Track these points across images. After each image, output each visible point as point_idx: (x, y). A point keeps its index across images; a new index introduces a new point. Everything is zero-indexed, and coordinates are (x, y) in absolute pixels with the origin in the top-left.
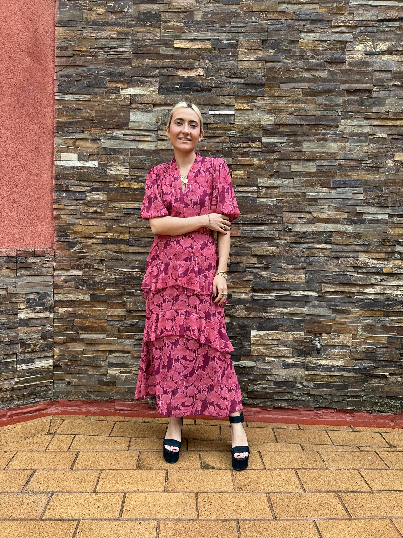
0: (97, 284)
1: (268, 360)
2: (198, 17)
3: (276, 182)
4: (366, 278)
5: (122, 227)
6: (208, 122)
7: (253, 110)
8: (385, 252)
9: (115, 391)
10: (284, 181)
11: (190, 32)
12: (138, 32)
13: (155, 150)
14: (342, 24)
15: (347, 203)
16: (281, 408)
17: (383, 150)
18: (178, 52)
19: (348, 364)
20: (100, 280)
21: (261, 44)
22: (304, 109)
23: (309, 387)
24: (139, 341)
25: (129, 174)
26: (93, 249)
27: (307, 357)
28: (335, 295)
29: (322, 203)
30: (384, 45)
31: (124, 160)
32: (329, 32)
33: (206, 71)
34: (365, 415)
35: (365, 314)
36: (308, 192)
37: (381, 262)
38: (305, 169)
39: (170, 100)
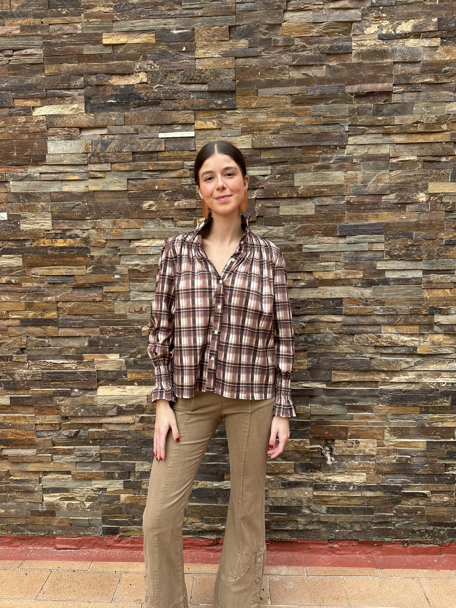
0: (18, 382)
3: (259, 231)
4: (394, 362)
5: (47, 302)
6: (157, 149)
7: (220, 129)
8: (419, 324)
9: (54, 524)
10: (271, 230)
11: (124, 20)
12: (49, 25)
13: (86, 193)
15: (362, 257)
16: (281, 542)
17: (412, 179)
18: (109, 51)
19: (372, 481)
20: (22, 376)
21: (228, 31)
22: (294, 125)
23: (320, 513)
24: (81, 458)
25: (51, 228)
26: (9, 334)
27: (315, 472)
28: (351, 387)
29: (325, 258)
30: (407, 24)
31: (43, 208)
32: (325, 9)
33: (150, 76)
34: (400, 547)
35: (394, 412)
36: (305, 244)
37: (414, 338)
38: (300, 212)
39: (102, 120)
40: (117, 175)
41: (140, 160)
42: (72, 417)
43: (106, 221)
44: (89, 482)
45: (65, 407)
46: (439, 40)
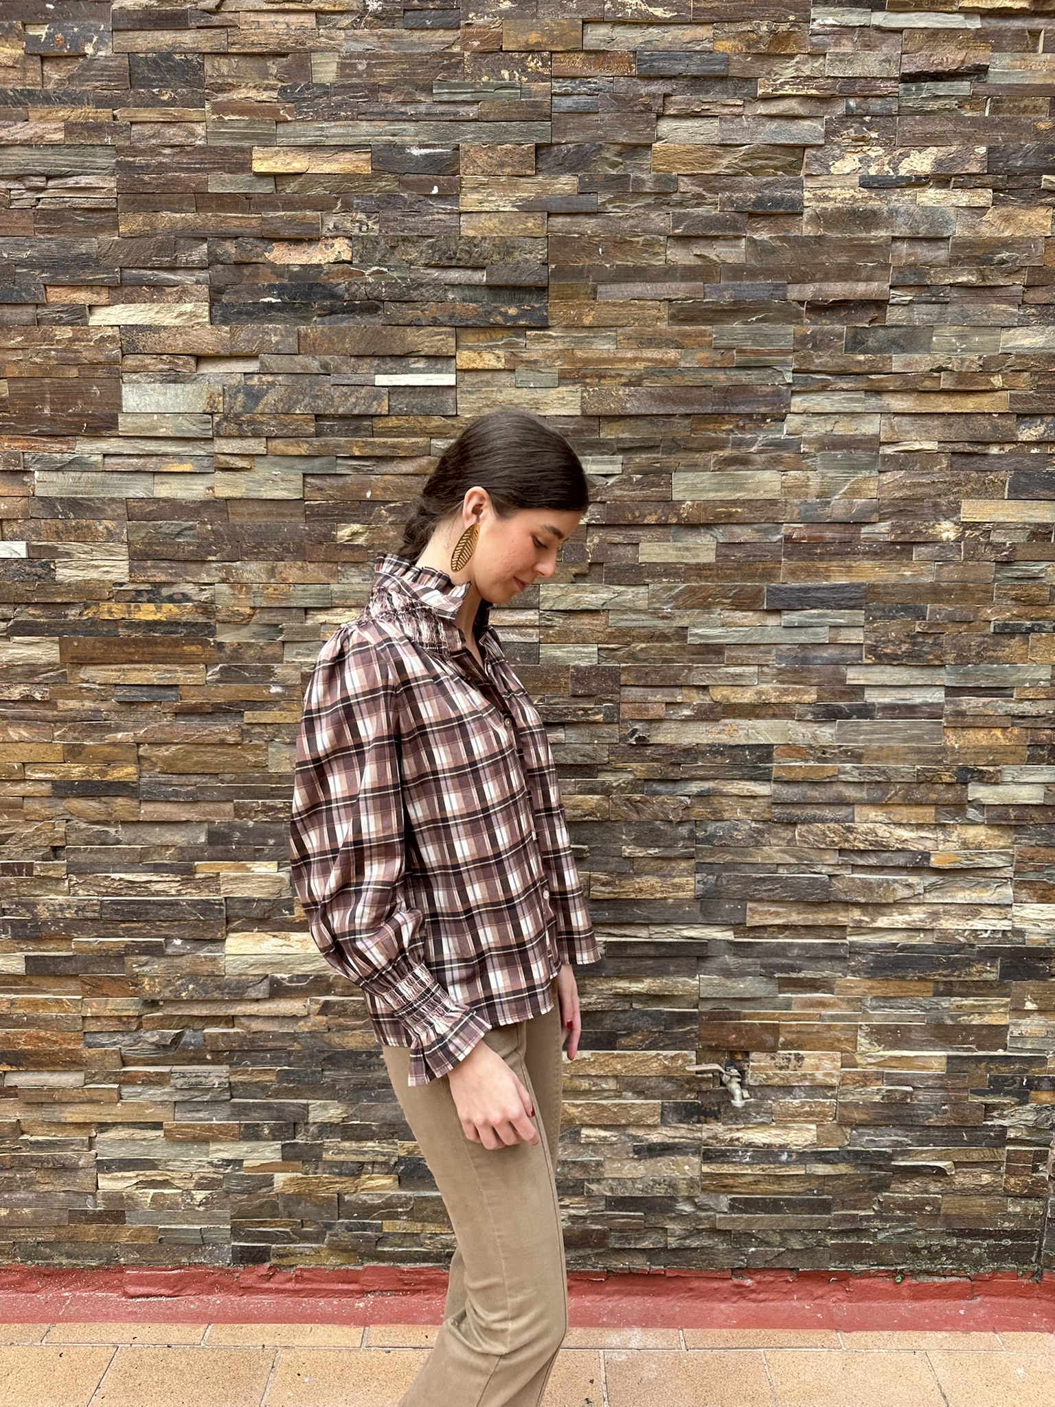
0: (45, 923)
1: (588, 1137)
2: (326, 71)
3: (595, 595)
4: (880, 885)
5: (114, 744)
6: (372, 411)
7: (513, 371)
8: (935, 804)
9: (123, 1240)
10: (620, 594)
11: (302, 120)
12: (132, 123)
13: (209, 502)
14: (788, 90)
15: (816, 658)
16: (630, 1276)
17: (926, 490)
18: (266, 188)
19: (829, 1141)
20: (55, 910)
21: (533, 156)
22: (673, 367)
23: (714, 1210)
24: (186, 1093)
25: (127, 579)
26: (26, 815)
27: (706, 1122)
28: (787, 937)
29: (737, 658)
30: (922, 155)
31: (110, 535)
32: (747, 117)
33: (359, 247)
34: (885, 1284)
35: (878, 992)
36: (694, 626)
37: (923, 834)
38: (683, 557)
39: (248, 341)
40: (280, 465)
41: (333, 434)
42: (168, 1002)
43: (253, 565)
44: (204, 1147)
45: (152, 978)
46: (989, 194)
